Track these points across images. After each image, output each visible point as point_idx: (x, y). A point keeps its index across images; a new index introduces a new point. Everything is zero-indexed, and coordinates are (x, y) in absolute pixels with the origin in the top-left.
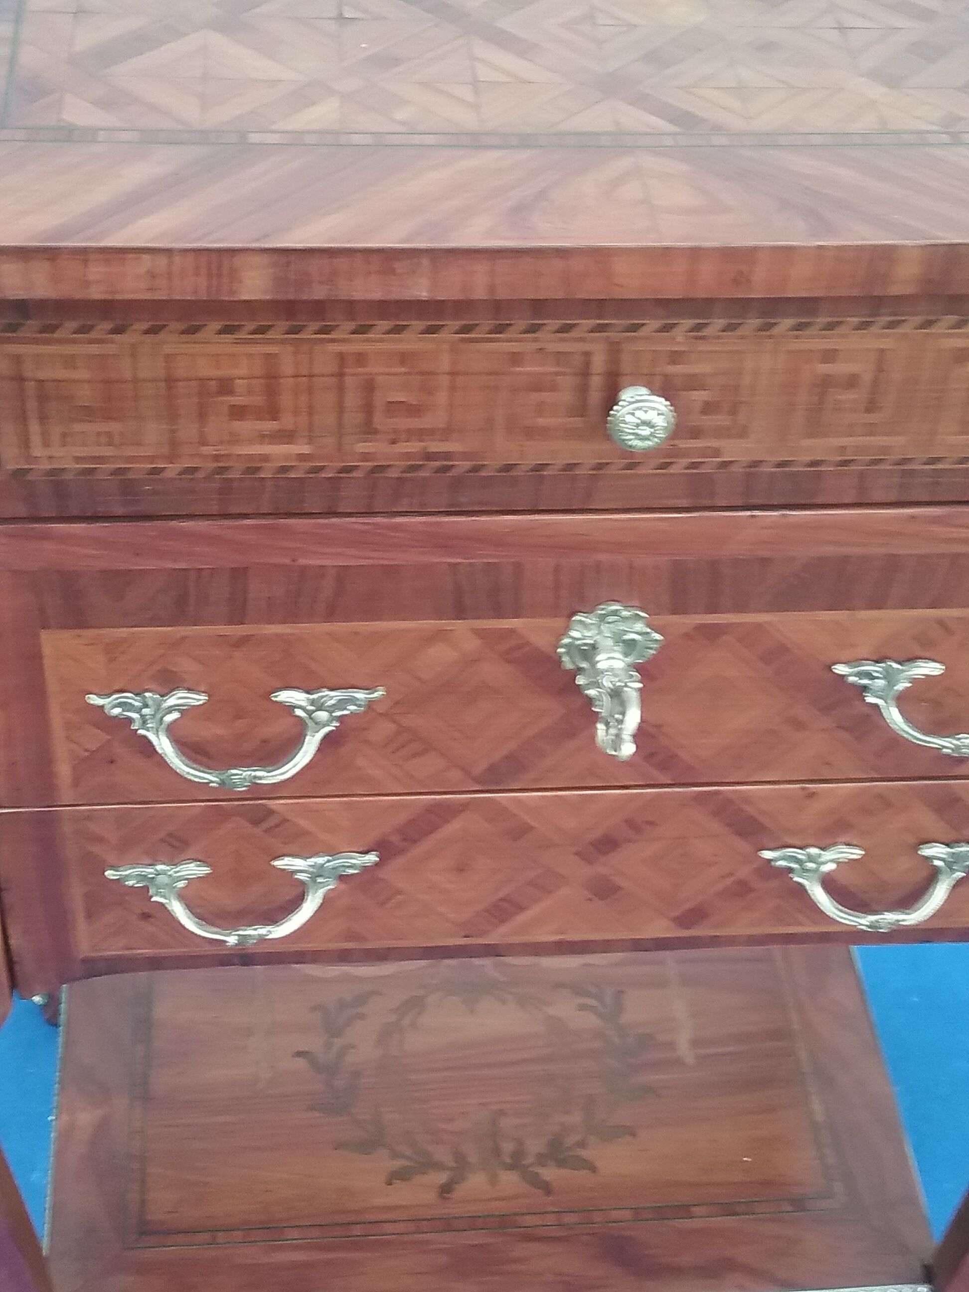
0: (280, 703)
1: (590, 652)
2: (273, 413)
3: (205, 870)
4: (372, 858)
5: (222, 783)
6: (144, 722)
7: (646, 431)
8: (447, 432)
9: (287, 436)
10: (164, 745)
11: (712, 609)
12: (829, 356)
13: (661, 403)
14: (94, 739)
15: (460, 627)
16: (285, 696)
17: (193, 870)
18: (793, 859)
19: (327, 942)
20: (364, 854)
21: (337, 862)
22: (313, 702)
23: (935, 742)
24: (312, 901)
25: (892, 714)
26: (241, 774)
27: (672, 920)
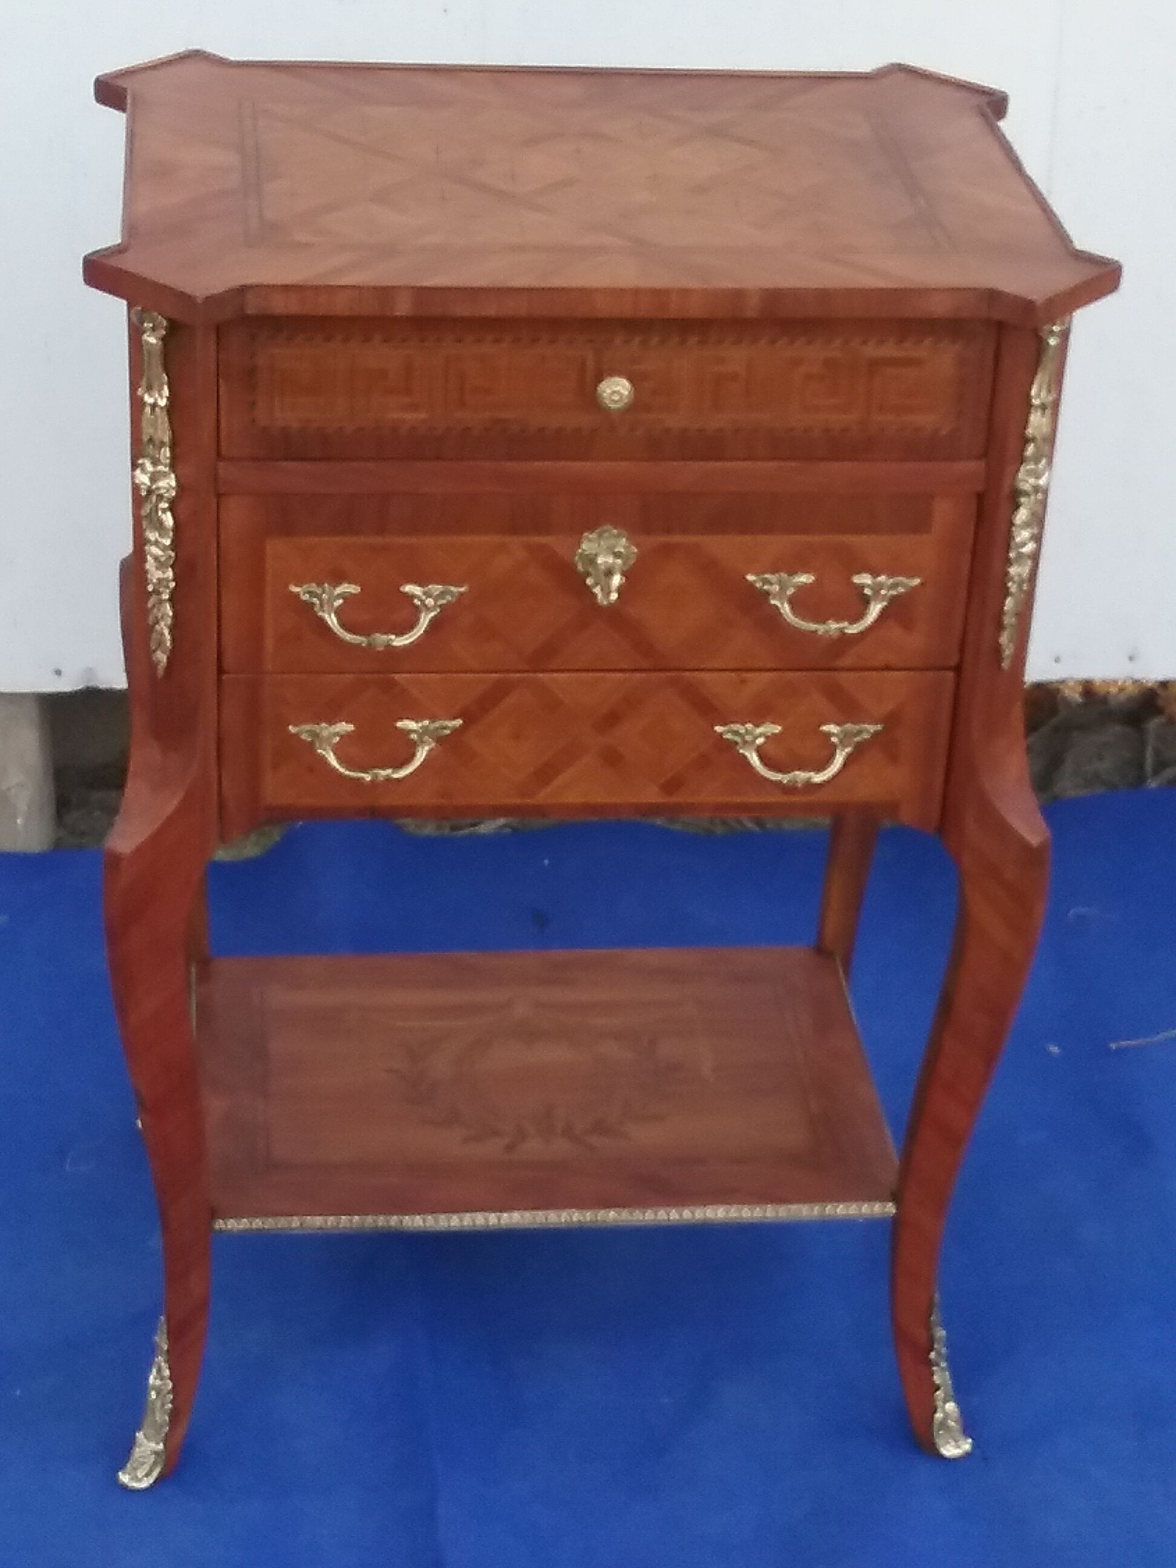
0: (405, 594)
1: (592, 560)
2: (409, 391)
3: (350, 727)
4: (458, 722)
5: (369, 643)
6: (322, 606)
7: (616, 398)
8: (506, 406)
9: (416, 408)
10: (332, 620)
11: (669, 531)
12: (721, 360)
13: (627, 384)
14: (290, 620)
15: (515, 542)
16: (409, 588)
17: (345, 727)
18: (736, 733)
19: (425, 798)
20: (454, 718)
21: (437, 724)
22: (425, 593)
23: (813, 626)
24: (421, 755)
25: (786, 609)
26: (381, 638)
27: (660, 787)
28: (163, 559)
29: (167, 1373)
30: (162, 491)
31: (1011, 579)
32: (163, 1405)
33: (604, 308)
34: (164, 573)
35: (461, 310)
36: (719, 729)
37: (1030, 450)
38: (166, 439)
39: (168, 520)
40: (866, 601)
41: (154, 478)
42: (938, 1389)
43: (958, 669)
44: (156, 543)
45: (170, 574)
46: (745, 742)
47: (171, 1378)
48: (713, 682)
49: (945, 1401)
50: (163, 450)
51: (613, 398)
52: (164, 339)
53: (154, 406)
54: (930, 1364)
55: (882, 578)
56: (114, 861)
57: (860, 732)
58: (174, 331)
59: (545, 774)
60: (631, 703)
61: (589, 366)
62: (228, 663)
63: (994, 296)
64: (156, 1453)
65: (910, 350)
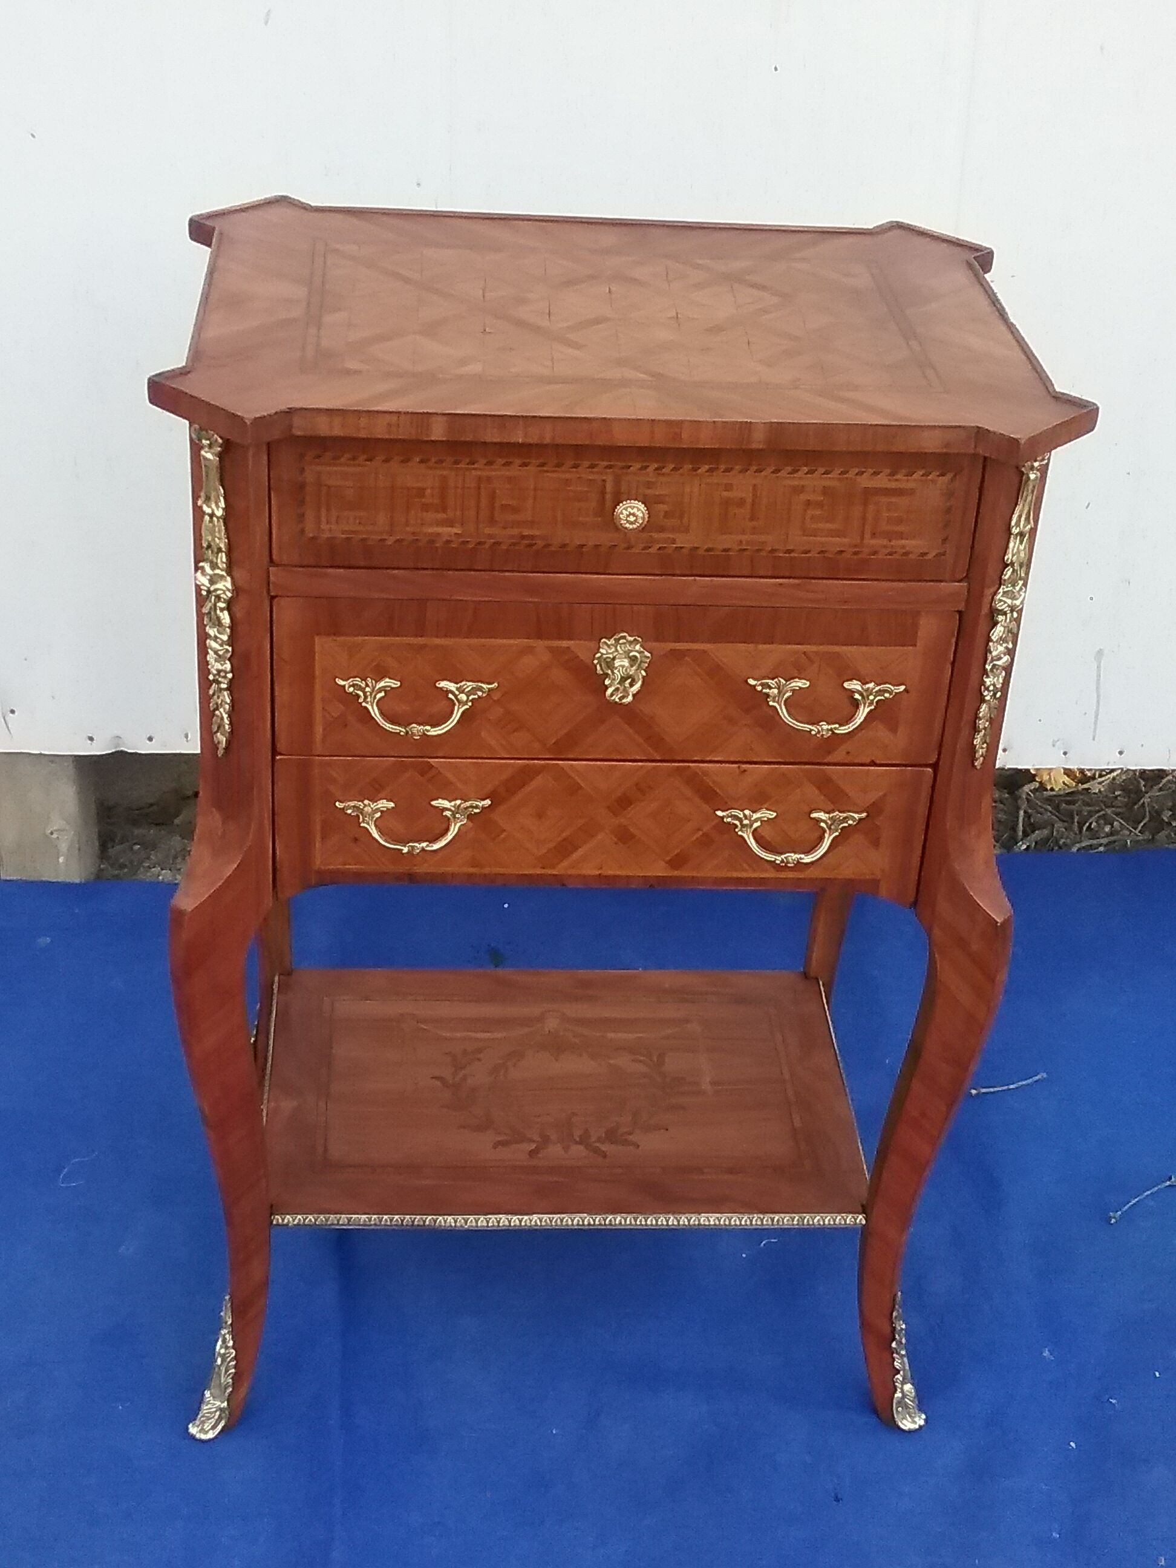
0: (441, 689)
1: (610, 664)
2: (444, 510)
3: (392, 805)
4: (488, 802)
5: (407, 733)
6: (366, 697)
7: (632, 519)
8: (532, 524)
9: (450, 523)
10: (375, 712)
11: (678, 640)
12: (728, 488)
13: (642, 507)
14: (337, 709)
15: (540, 644)
16: (443, 684)
17: (385, 804)
18: (736, 817)
19: (459, 866)
20: (484, 799)
21: (468, 804)
22: (458, 689)
23: (807, 727)
24: (454, 829)
25: (783, 712)
26: (417, 729)
27: (667, 863)
28: (221, 653)
29: (231, 1343)
30: (219, 592)
31: (987, 689)
32: (226, 1371)
33: (621, 438)
34: (222, 665)
35: (492, 436)
36: (719, 813)
37: (1008, 572)
38: (223, 547)
39: (226, 618)
40: (856, 705)
41: (212, 581)
42: (898, 1372)
43: (935, 766)
44: (216, 638)
45: (228, 666)
46: (743, 826)
47: (234, 1347)
48: (715, 772)
49: (904, 1383)
50: (220, 556)
51: (629, 519)
52: (220, 455)
53: (212, 515)
54: (893, 1351)
55: (871, 685)
56: (180, 913)
57: (845, 819)
58: (228, 449)
59: (565, 848)
60: (642, 789)
61: (609, 488)
62: (281, 746)
63: (980, 433)
64: (221, 1410)
65: (902, 481)
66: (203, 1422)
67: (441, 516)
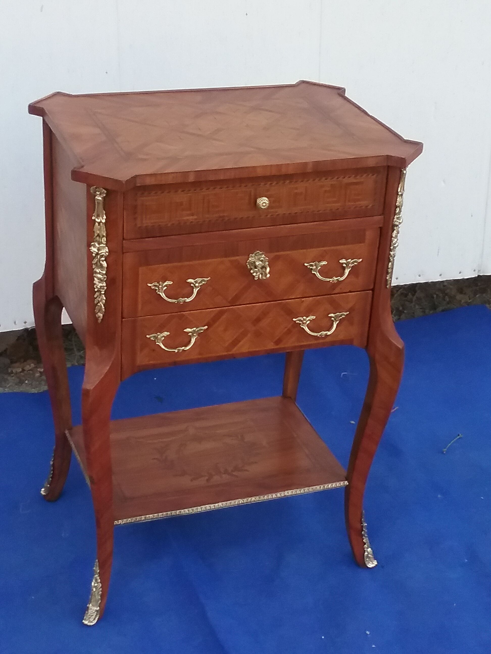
0: (188, 282)
1: (253, 264)
2: (190, 209)
3: (168, 333)
4: (206, 327)
5: (178, 302)
6: (159, 290)
7: (264, 204)
8: (224, 211)
9: (193, 215)
10: (163, 295)
11: (278, 251)
12: (296, 188)
13: (266, 199)
14: (148, 296)
15: (226, 260)
16: (189, 281)
17: (166, 334)
18: (300, 320)
19: (195, 356)
20: (205, 326)
21: (198, 329)
22: (195, 282)
23: (328, 280)
24: (193, 340)
25: (318, 275)
26: (182, 300)
27: (274, 343)
28: (102, 279)
29: (99, 581)
30: (102, 254)
31: (391, 257)
32: (98, 592)
33: (260, 173)
34: (102, 284)
36: (294, 320)
37: (398, 210)
38: (105, 234)
39: (105, 264)
40: (344, 269)
41: (99, 250)
42: (365, 544)
43: (373, 290)
44: (100, 273)
45: (105, 284)
46: (303, 323)
47: (101, 582)
48: (292, 303)
49: (368, 548)
50: (103, 238)
51: (263, 205)
52: (104, 198)
53: (100, 223)
54: (362, 535)
55: (350, 260)
56: (87, 392)
57: (342, 315)
58: (109, 195)
59: (235, 342)
60: (265, 314)
61: (252, 194)
62: (125, 315)
63: (388, 157)
64: (97, 611)
65: (359, 179)
66: (90, 618)
67: (189, 212)
